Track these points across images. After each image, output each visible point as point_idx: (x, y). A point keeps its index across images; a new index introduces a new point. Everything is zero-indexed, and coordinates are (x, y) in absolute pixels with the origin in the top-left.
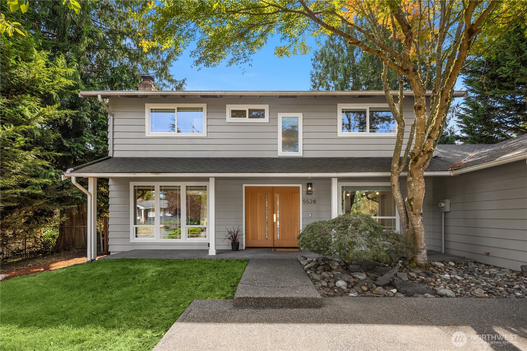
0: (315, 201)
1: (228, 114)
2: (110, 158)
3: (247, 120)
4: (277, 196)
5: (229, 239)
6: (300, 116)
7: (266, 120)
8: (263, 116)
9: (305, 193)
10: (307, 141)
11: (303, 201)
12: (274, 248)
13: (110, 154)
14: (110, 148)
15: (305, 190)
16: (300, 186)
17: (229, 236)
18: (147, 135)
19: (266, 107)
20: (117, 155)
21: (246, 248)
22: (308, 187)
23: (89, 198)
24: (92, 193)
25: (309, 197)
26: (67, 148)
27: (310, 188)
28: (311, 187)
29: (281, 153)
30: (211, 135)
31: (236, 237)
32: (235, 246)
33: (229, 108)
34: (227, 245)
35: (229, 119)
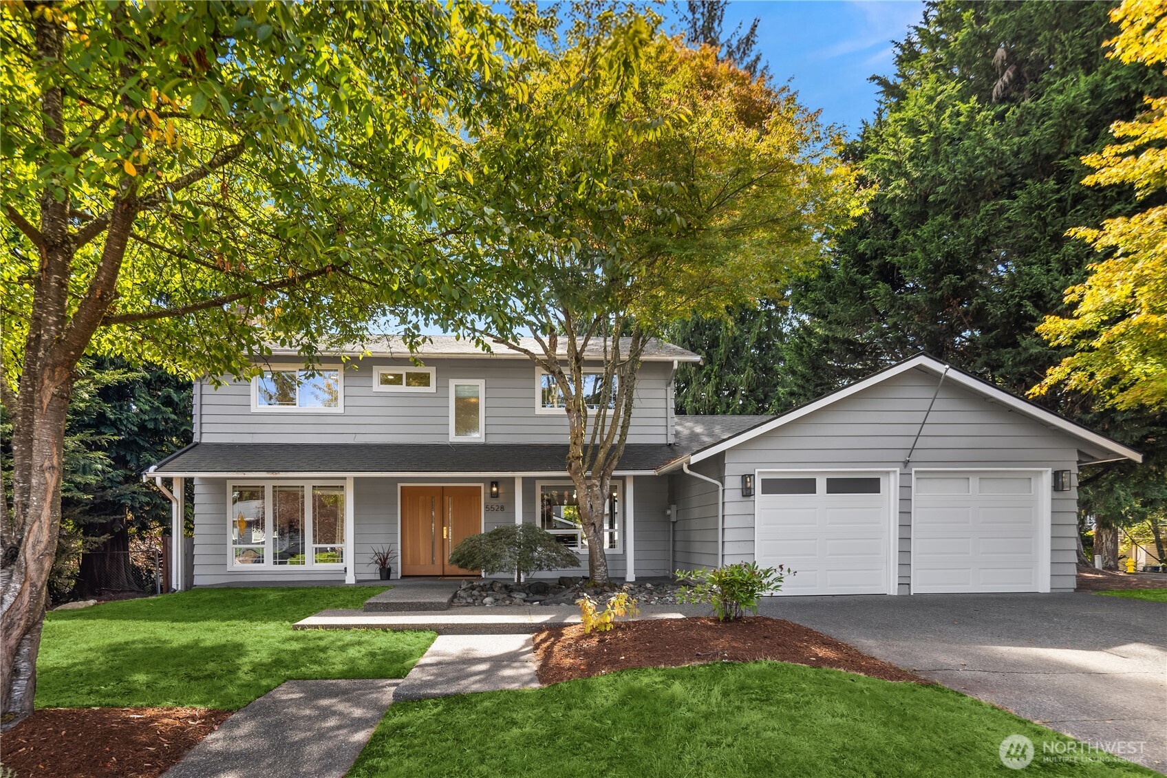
0: (502, 508)
1: (376, 379)
2: (197, 444)
3: (403, 388)
4: (449, 500)
5: (376, 562)
6: (481, 383)
7: (432, 388)
8: (427, 384)
9: (488, 495)
10: (490, 421)
11: (486, 507)
12: (444, 576)
13: (196, 439)
14: (196, 429)
15: (489, 491)
16: (482, 485)
17: (376, 558)
18: (253, 410)
19: (432, 371)
20: (206, 439)
21: (403, 577)
22: (492, 486)
23: (174, 505)
24: (179, 498)
25: (494, 501)
26: (110, 419)
27: (495, 489)
28: (497, 486)
29: (453, 438)
30: (350, 411)
31: (386, 559)
32: (386, 572)
33: (378, 371)
34: (372, 573)
35: (377, 387)
